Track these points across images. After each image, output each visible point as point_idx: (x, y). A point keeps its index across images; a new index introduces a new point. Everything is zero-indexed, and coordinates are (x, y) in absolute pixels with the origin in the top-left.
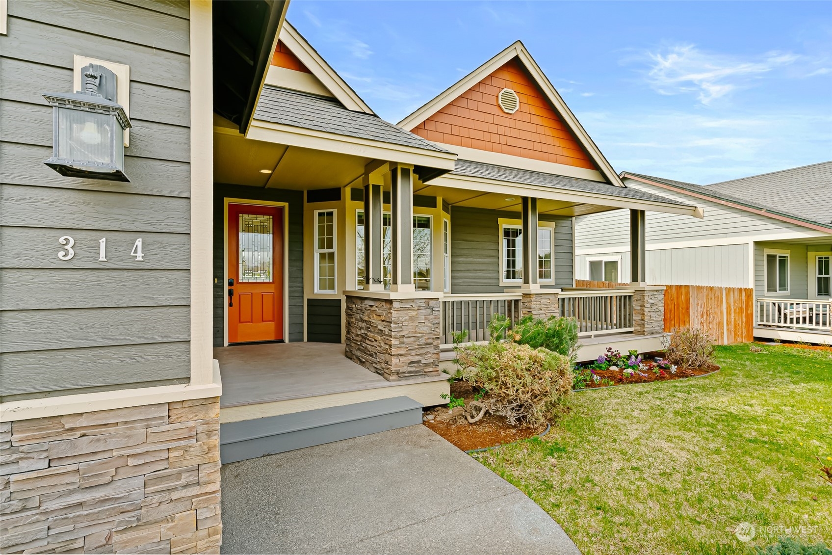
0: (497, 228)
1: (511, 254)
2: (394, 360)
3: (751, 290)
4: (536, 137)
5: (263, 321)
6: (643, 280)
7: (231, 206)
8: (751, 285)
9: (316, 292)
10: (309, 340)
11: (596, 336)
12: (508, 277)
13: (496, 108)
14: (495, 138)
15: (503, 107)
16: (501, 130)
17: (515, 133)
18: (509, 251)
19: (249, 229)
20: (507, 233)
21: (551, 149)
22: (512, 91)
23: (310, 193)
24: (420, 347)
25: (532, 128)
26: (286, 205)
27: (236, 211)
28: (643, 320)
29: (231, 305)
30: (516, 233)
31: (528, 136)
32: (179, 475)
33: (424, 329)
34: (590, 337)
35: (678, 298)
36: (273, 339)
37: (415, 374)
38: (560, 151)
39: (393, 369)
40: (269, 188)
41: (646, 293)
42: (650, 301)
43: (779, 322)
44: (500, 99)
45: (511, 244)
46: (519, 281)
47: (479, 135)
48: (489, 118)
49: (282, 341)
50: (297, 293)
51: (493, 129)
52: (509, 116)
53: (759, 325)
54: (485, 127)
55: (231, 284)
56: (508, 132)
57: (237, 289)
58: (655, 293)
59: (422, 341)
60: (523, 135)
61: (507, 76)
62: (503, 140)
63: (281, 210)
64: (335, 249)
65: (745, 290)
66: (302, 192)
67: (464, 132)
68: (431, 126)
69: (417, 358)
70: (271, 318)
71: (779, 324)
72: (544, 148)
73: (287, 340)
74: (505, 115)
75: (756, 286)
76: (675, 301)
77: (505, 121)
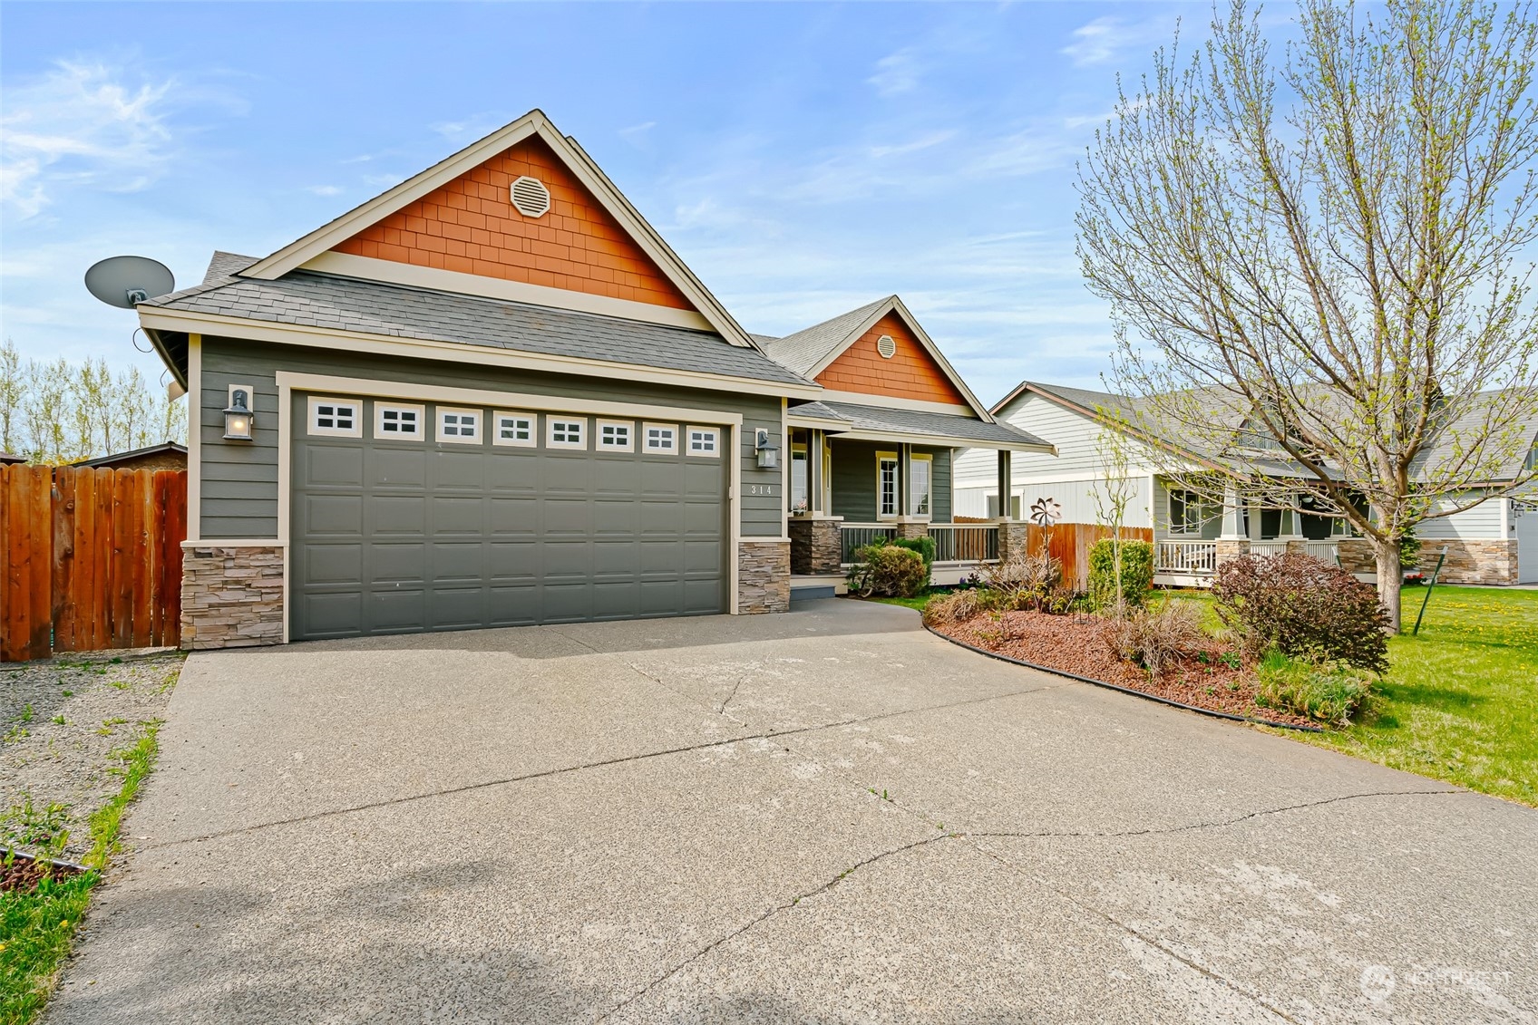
0: (874, 460)
1: (889, 487)
2: (814, 561)
3: (1150, 531)
4: (911, 378)
6: (1008, 514)
8: (1150, 525)
11: (963, 565)
12: (885, 512)
13: (876, 354)
14: (875, 382)
15: (881, 353)
16: (879, 374)
17: (892, 376)
18: (885, 485)
20: (884, 465)
21: (925, 389)
22: (889, 337)
24: (829, 553)
25: (907, 369)
28: (1006, 552)
30: (892, 465)
31: (904, 378)
32: (779, 568)
33: (832, 542)
34: (958, 566)
35: (1066, 538)
37: (826, 572)
38: (931, 389)
39: (813, 567)
41: (1008, 526)
42: (1013, 534)
43: (1182, 567)
44: (879, 347)
45: (888, 477)
46: (895, 515)
47: (861, 380)
48: (869, 364)
51: (873, 373)
52: (886, 361)
53: (1160, 571)
54: (865, 373)
56: (886, 375)
58: (1018, 526)
59: (830, 550)
60: (899, 377)
61: (885, 323)
62: (881, 383)
65: (1143, 530)
69: (827, 561)
71: (1177, 569)
72: (918, 388)
74: (883, 360)
75: (1156, 525)
76: (1063, 541)
77: (883, 366)
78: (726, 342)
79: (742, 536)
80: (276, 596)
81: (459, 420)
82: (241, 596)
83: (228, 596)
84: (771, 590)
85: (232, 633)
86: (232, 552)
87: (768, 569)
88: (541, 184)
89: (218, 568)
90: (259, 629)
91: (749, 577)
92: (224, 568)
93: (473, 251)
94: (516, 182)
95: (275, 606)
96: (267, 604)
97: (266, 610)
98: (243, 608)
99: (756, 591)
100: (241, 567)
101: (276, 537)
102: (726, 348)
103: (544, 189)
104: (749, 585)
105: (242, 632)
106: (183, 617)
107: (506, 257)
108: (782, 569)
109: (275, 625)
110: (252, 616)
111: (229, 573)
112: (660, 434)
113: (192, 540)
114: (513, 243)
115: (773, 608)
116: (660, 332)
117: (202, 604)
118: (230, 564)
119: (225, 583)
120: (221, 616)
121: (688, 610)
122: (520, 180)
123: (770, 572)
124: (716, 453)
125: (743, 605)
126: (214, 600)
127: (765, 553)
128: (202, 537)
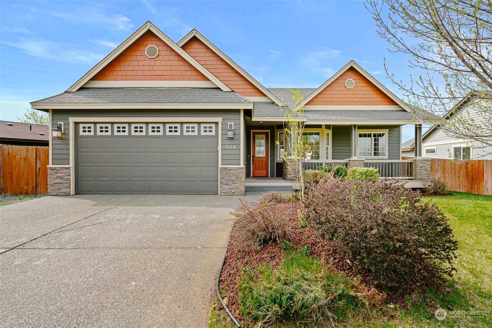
2: (289, 175)
4: (364, 96)
5: (262, 170)
6: (420, 155)
7: (253, 132)
9: (278, 160)
10: (276, 177)
13: (344, 88)
14: (343, 100)
15: (347, 87)
16: (346, 96)
17: (353, 96)
19: (258, 139)
22: (352, 79)
23: (277, 126)
24: (297, 173)
25: (362, 92)
26: (269, 131)
27: (254, 134)
28: (416, 173)
29: (253, 164)
31: (360, 96)
33: (298, 168)
35: (479, 167)
36: (265, 176)
37: (294, 180)
38: (377, 100)
39: (289, 178)
40: (264, 126)
42: (420, 165)
44: (345, 84)
47: (336, 100)
48: (340, 92)
49: (268, 176)
50: (273, 161)
51: (343, 96)
52: (350, 90)
54: (338, 96)
55: (253, 157)
56: (349, 96)
57: (255, 159)
58: (425, 161)
60: (357, 96)
61: (350, 74)
62: (347, 100)
63: (268, 132)
64: (284, 145)
66: (274, 126)
67: (329, 100)
68: (315, 100)
69: (295, 176)
70: (265, 169)
72: (369, 100)
73: (269, 176)
74: (348, 90)
77: (348, 92)
78: (222, 91)
79: (222, 165)
80: (69, 181)
81: (121, 128)
82: (60, 181)
83: (58, 181)
84: (235, 186)
85: (59, 191)
86: (58, 169)
87: (234, 178)
88: (155, 47)
89: (55, 173)
90: (65, 190)
91: (225, 181)
92: (57, 173)
93: (134, 73)
94: (147, 48)
95: (69, 184)
96: (67, 183)
97: (66, 185)
98: (61, 184)
99: (228, 187)
100: (61, 173)
101: (69, 164)
102: (221, 92)
103: (156, 48)
104: (225, 184)
105: (61, 191)
106: (48, 186)
107: (145, 73)
108: (240, 178)
109: (69, 189)
110: (63, 186)
111: (58, 174)
112: (190, 128)
113: (50, 165)
114: (147, 68)
115: (236, 194)
116: (196, 91)
117: (52, 183)
118: (58, 172)
119: (57, 177)
120: (56, 186)
121: (202, 192)
122: (148, 46)
123: (234, 179)
124: (213, 133)
125: (222, 192)
126: (55, 182)
127: (232, 172)
128: (52, 164)
